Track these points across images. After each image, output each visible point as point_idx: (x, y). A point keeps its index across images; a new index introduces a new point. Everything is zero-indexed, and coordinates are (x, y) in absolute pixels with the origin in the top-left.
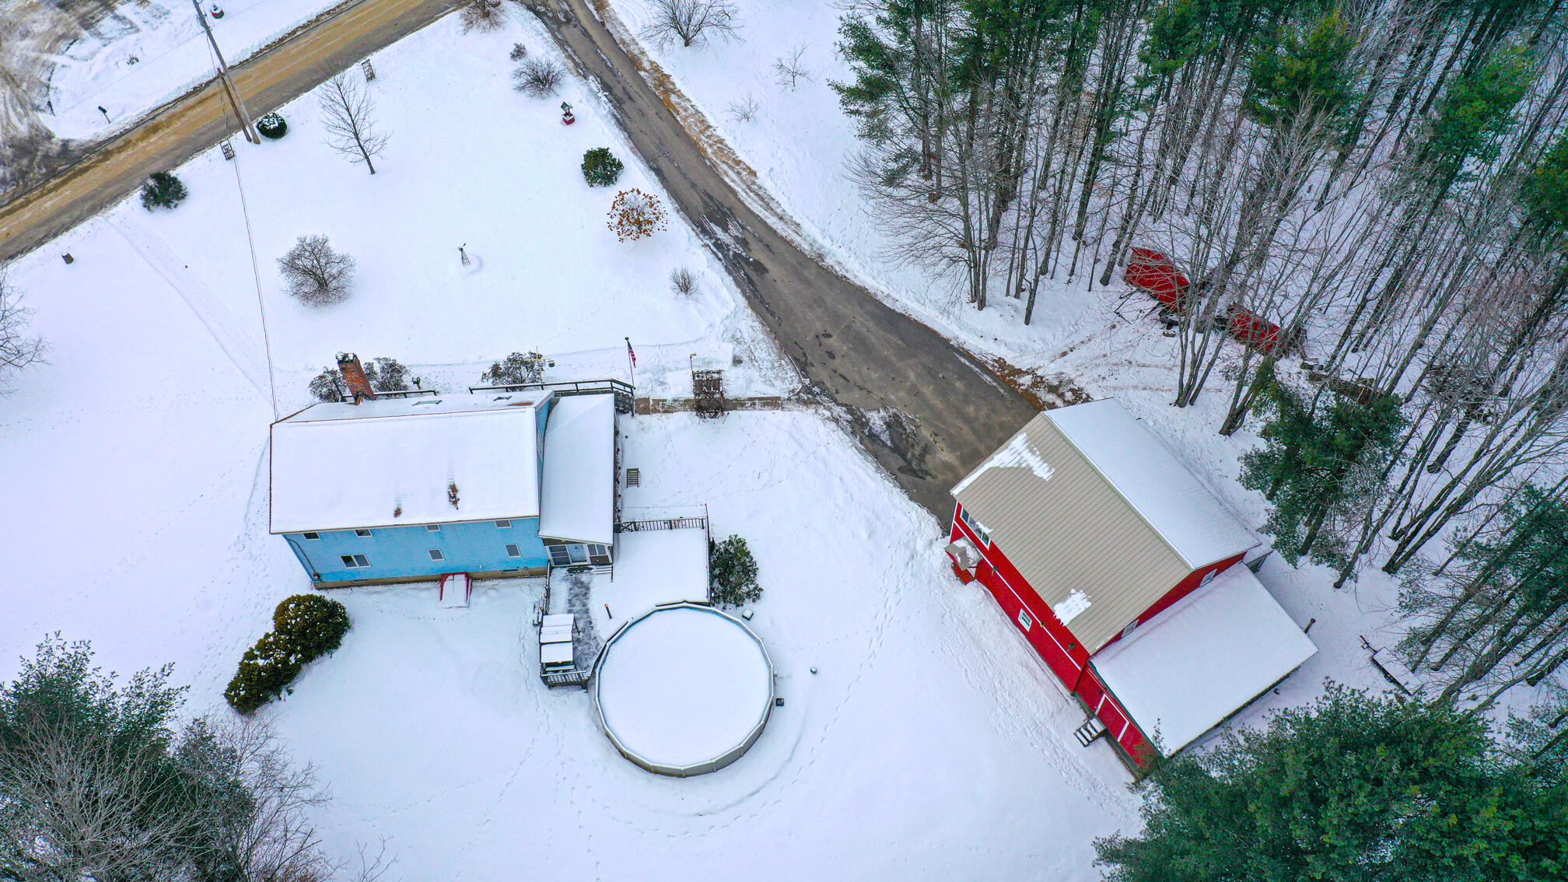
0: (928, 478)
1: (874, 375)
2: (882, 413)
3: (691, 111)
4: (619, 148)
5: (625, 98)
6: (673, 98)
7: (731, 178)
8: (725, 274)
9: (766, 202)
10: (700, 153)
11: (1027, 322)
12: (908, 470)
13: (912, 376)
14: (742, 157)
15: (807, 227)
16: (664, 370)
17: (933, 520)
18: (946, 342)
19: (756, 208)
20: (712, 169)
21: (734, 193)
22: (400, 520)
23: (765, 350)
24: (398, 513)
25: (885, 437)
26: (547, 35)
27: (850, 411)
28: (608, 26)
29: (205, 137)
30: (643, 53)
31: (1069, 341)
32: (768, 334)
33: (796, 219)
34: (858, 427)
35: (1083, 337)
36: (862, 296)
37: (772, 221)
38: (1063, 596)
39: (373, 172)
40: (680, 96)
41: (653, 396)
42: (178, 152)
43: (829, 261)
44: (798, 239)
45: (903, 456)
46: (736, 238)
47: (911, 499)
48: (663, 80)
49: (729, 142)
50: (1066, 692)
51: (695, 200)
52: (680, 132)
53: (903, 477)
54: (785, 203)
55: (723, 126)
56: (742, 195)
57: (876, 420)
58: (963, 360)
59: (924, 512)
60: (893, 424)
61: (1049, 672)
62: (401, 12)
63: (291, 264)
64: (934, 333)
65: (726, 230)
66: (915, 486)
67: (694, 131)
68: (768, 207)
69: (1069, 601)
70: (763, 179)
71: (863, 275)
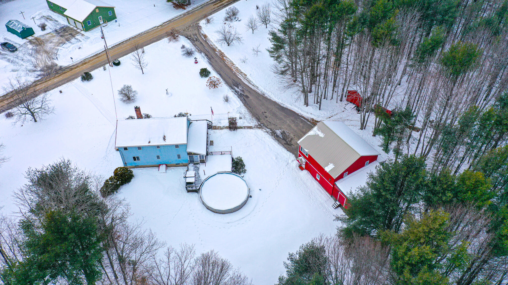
0: (292, 146)
1: (278, 122)
2: (280, 131)
3: (229, 61)
4: (210, 68)
5: (211, 58)
6: (225, 58)
7: (240, 76)
8: (238, 98)
9: (249, 82)
10: (231, 70)
11: (320, 110)
12: (287, 144)
13: (288, 122)
14: (243, 71)
15: (260, 88)
16: (221, 120)
17: (294, 156)
18: (298, 114)
19: (246, 83)
20: (235, 74)
21: (241, 80)
22: (150, 144)
23: (248, 116)
24: (149, 142)
25: (281, 136)
26: (191, 44)
27: (271, 130)
28: (207, 41)
29: (99, 65)
30: (217, 48)
31: (331, 114)
32: (249, 112)
33: (257, 86)
34: (273, 134)
35: (335, 113)
36: (275, 103)
37: (251, 86)
38: (327, 165)
39: (143, 73)
40: (226, 57)
41: (217, 126)
42: (91, 69)
43: (266, 95)
44: (257, 90)
45: (286, 141)
46: (241, 90)
47: (288, 151)
48: (222, 54)
49: (239, 68)
50: (330, 196)
51: (230, 81)
52: (226, 66)
53: (286, 146)
54: (254, 81)
55: (238, 64)
56: (243, 80)
57: (278, 132)
58: (302, 118)
59: (291, 154)
60: (284, 133)
61: (325, 191)
62: (151, 38)
63: (121, 92)
64: (294, 112)
65: (238, 88)
66: (289, 148)
67: (230, 65)
68: (250, 83)
69: (329, 166)
70: (248, 76)
71: (274, 98)
